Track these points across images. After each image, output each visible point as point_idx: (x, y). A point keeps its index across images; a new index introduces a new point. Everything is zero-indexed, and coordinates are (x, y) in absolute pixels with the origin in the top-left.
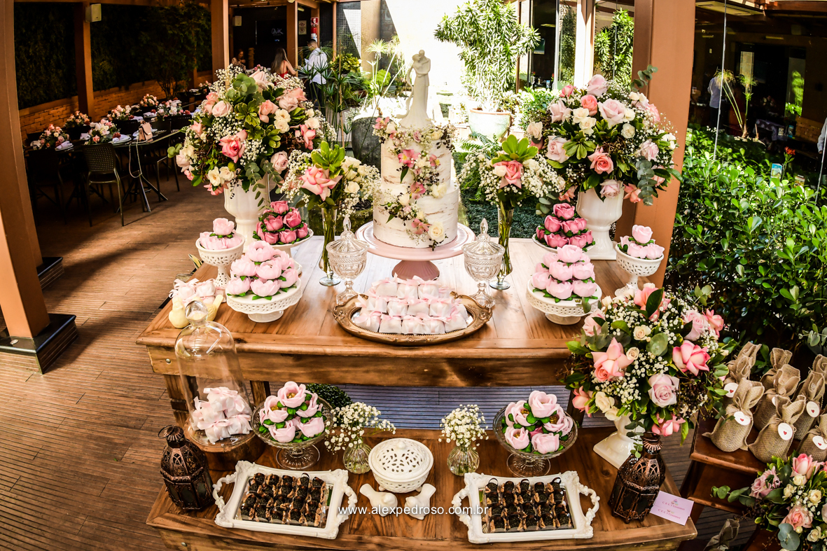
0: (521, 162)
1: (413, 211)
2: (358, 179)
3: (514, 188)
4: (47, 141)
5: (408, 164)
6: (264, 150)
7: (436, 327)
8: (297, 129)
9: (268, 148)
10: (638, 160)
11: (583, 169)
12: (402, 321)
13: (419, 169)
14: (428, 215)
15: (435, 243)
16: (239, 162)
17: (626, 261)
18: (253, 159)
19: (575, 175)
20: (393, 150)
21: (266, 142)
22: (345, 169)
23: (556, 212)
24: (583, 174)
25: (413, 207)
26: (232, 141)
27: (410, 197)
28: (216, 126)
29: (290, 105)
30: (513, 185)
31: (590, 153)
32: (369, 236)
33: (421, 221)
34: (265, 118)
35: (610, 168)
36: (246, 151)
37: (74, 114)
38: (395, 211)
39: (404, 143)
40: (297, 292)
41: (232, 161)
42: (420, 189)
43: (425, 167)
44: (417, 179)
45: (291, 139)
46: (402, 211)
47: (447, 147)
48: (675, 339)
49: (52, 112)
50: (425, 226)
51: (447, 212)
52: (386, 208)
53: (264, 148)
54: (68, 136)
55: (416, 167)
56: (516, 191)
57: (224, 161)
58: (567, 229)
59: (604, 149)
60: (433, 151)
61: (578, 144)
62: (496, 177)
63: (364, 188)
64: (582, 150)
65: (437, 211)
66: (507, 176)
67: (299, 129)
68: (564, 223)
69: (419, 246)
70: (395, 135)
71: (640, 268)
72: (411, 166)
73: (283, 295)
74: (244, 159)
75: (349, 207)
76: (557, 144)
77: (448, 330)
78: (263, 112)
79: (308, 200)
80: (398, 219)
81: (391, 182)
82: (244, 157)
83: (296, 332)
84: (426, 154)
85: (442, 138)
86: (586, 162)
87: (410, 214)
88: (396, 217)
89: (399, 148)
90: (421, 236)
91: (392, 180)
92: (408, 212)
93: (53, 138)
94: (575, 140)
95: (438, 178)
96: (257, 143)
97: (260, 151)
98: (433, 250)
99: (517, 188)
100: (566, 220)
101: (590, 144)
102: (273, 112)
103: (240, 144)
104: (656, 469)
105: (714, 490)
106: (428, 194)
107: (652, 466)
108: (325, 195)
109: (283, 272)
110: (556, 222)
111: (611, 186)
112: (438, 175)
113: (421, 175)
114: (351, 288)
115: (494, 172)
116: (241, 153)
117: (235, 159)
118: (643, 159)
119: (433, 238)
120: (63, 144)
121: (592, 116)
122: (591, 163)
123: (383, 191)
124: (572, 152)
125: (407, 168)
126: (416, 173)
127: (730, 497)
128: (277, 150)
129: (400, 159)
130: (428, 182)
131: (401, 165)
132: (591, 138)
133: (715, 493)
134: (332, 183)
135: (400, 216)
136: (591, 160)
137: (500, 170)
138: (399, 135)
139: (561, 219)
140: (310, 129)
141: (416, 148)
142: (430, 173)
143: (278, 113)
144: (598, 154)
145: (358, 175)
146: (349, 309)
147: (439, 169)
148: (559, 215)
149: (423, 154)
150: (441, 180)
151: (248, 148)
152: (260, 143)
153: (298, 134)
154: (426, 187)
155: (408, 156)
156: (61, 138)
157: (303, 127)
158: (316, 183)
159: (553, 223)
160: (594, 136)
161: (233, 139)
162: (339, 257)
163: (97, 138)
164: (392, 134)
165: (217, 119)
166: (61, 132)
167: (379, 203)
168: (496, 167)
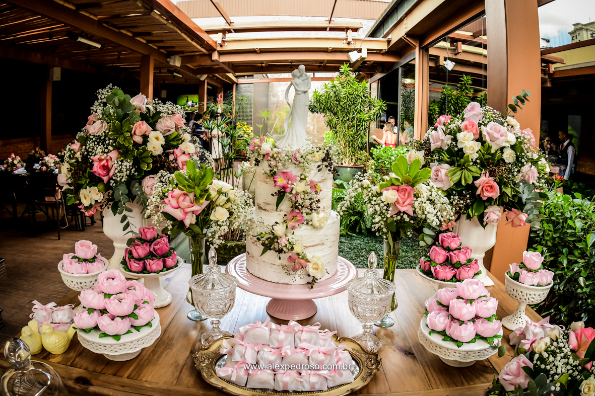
0: (413, 186)
1: (290, 243)
2: (229, 205)
3: (405, 216)
4: (8, 166)
5: (284, 187)
6: (135, 171)
7: (317, 383)
8: (171, 154)
9: (139, 170)
10: (521, 184)
11: (468, 196)
12: (275, 374)
13: (297, 194)
14: (306, 247)
15: (314, 280)
16: (109, 182)
17: (519, 290)
18: (123, 180)
19: (462, 202)
20: (268, 172)
21: (137, 163)
22: (213, 194)
23: (442, 242)
24: (468, 201)
25: (290, 238)
26: (103, 160)
27: (287, 227)
28: (90, 144)
29: (166, 128)
30: (404, 213)
31: (475, 178)
32: (241, 269)
33: (298, 254)
34: (138, 139)
35: (495, 194)
36: (116, 171)
37: (35, 150)
38: (270, 243)
39: (280, 164)
40: (153, 332)
41: (102, 181)
42: (298, 218)
43: (305, 192)
44: (296, 207)
45: (164, 162)
46: (277, 242)
47: (329, 170)
49: (20, 146)
50: (302, 261)
51: (328, 244)
52: (259, 239)
53: (134, 169)
54: (25, 164)
55: (294, 192)
56: (407, 219)
57: (95, 181)
58: (455, 260)
59: (490, 174)
60: (313, 175)
61: (462, 169)
62: (385, 203)
63: (235, 215)
64: (467, 176)
65: (316, 243)
66: (398, 203)
67: (173, 153)
68: (451, 253)
69: (296, 283)
70: (271, 155)
71: (534, 296)
72: (288, 190)
73: (135, 335)
74: (114, 180)
75: (217, 236)
76: (442, 170)
77: (331, 385)
78: (137, 132)
79: (171, 227)
80: (272, 251)
81: (265, 210)
82: (114, 178)
83: (149, 379)
84: (306, 177)
85: (324, 160)
86: (472, 188)
87: (286, 246)
88: (270, 249)
89: (275, 170)
90: (299, 272)
91: (267, 207)
92: (283, 244)
93: (13, 165)
94: (459, 166)
95: (319, 205)
96: (128, 164)
97: (131, 172)
98: (312, 287)
99: (409, 216)
100: (452, 251)
101: (474, 168)
102: (147, 133)
103: (110, 164)
106: (307, 223)
108: (190, 220)
109: (136, 307)
110: (443, 252)
111: (494, 213)
112: (318, 201)
113: (300, 201)
114: (218, 328)
115: (383, 198)
116: (111, 174)
117: (105, 179)
118: (525, 182)
119: (312, 275)
120: (19, 170)
121: (477, 141)
122: (477, 188)
123: (255, 220)
124: (456, 178)
125: (284, 193)
126: (294, 199)
128: (147, 173)
129: (275, 182)
130: (307, 211)
131: (276, 190)
132: (475, 163)
134: (198, 208)
135: (274, 249)
136: (477, 186)
137: (390, 195)
138: (275, 155)
139: (448, 249)
140: (184, 153)
141: (294, 171)
142: (310, 199)
143: (152, 135)
144: (485, 179)
145: (228, 201)
146: (213, 353)
147: (319, 196)
148: (446, 245)
149: (303, 177)
150: (322, 208)
151: (119, 168)
152: (131, 164)
153: (171, 157)
154: (304, 215)
155: (285, 179)
156: (19, 165)
157: (177, 151)
158: (179, 207)
159: (440, 254)
160: (478, 161)
161: (103, 157)
162: (202, 294)
163: (44, 168)
164: (268, 154)
165: (91, 137)
166: (20, 161)
167: (251, 233)
168: (385, 193)
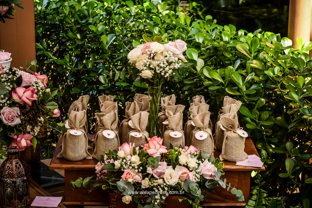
48: (11, 86)
104: (20, 165)
105: (72, 183)
107: (16, 163)
127: (83, 183)
133: (73, 185)
